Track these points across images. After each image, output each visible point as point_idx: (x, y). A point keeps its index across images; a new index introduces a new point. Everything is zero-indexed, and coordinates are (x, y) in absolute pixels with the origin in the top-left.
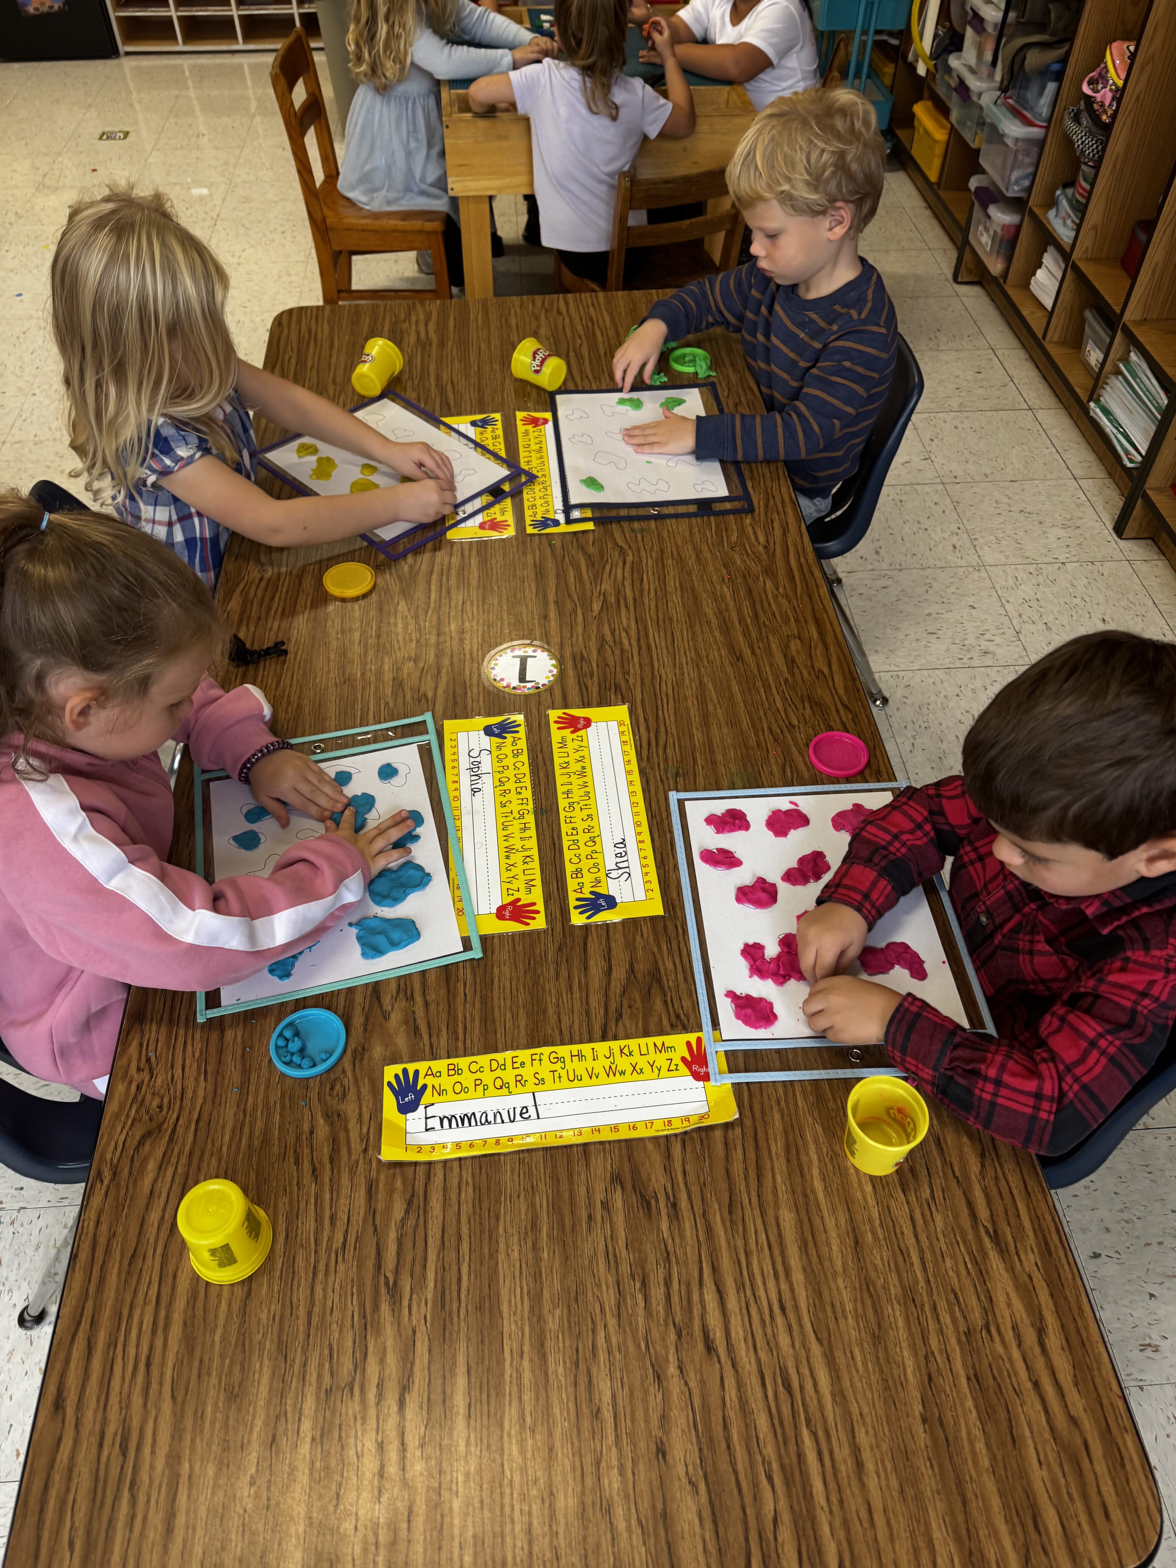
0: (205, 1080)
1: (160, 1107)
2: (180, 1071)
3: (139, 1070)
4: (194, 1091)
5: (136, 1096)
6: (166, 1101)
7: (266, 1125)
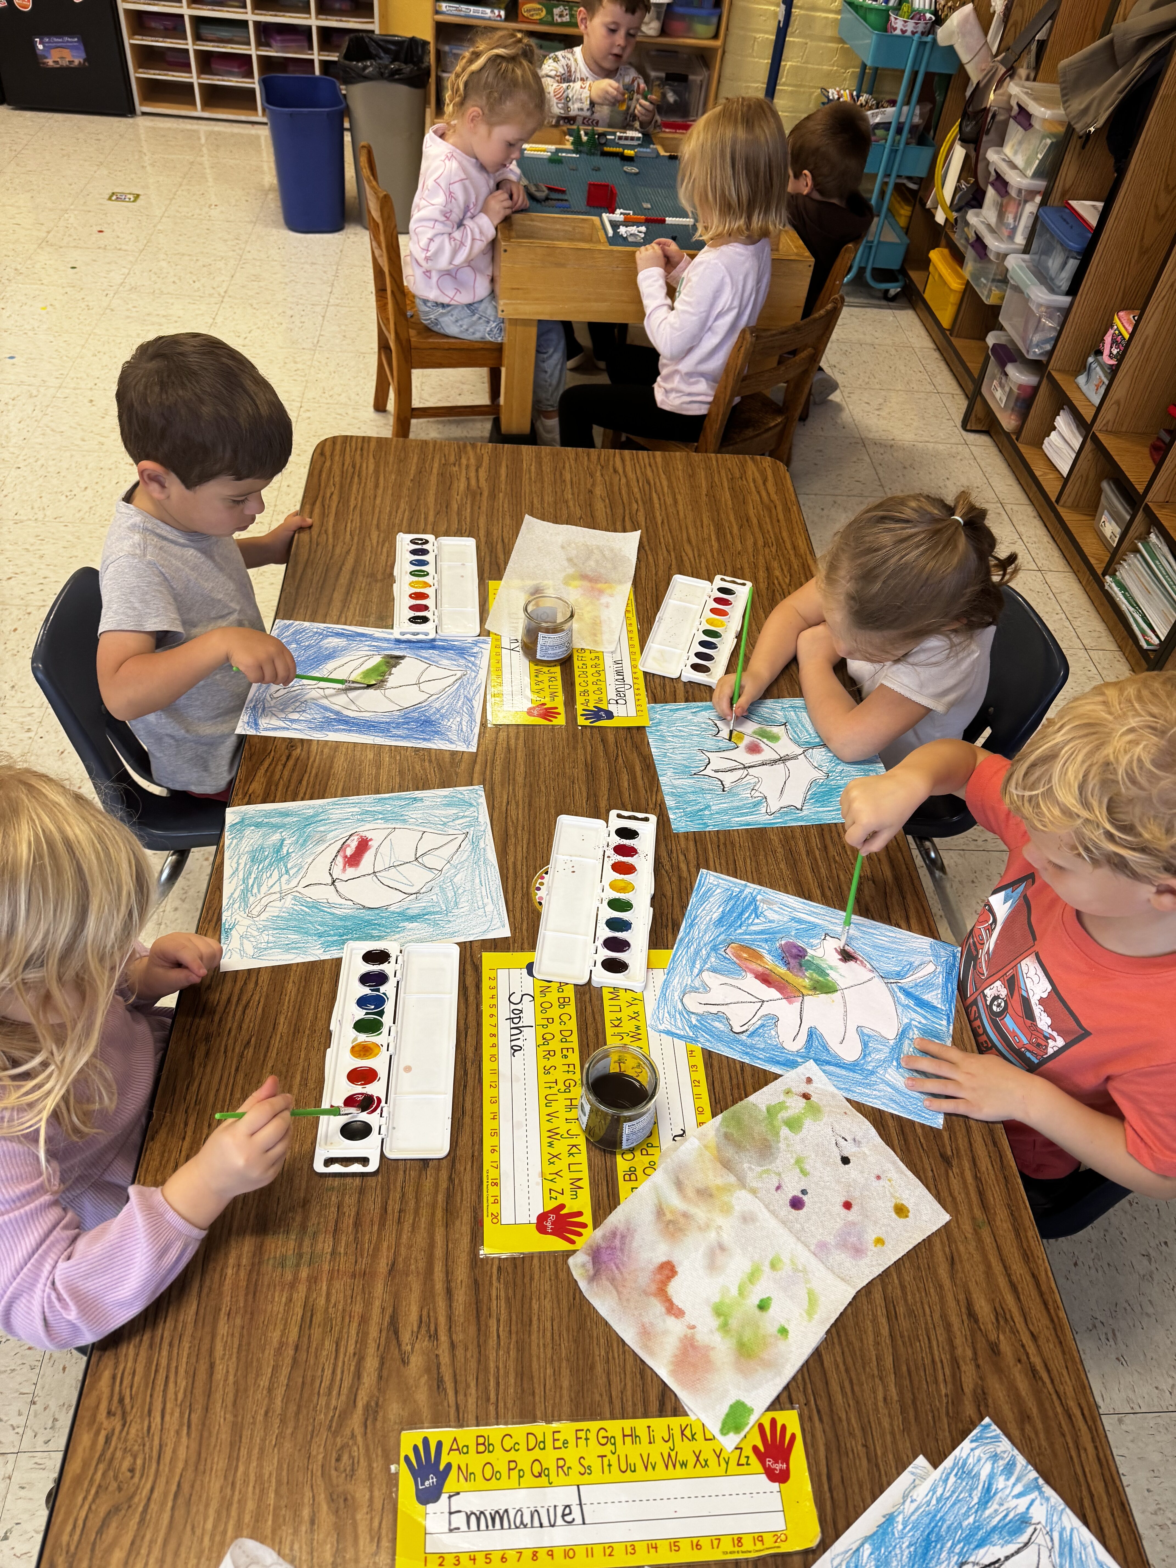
0: (189, 1434)
1: (132, 1470)
2: (158, 1419)
3: (110, 1413)
4: (174, 1451)
5: (103, 1454)
6: (139, 1462)
7: (259, 1507)
